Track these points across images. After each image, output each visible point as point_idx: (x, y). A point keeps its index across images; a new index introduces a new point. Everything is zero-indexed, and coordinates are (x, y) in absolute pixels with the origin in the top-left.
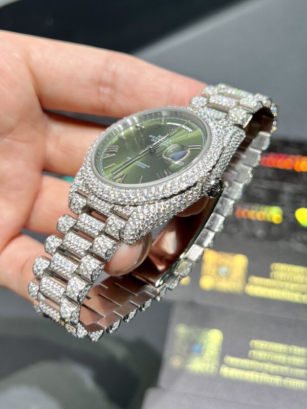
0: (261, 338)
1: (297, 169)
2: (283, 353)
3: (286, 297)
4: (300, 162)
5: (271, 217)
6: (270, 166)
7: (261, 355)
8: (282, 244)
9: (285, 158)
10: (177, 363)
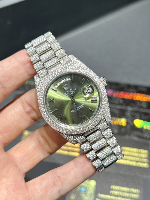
0: (116, 184)
1: (134, 99)
2: (127, 192)
3: (129, 163)
4: (136, 96)
5: (121, 123)
6: (121, 97)
7: (116, 193)
8: (127, 137)
9: (129, 94)
10: (73, 197)
